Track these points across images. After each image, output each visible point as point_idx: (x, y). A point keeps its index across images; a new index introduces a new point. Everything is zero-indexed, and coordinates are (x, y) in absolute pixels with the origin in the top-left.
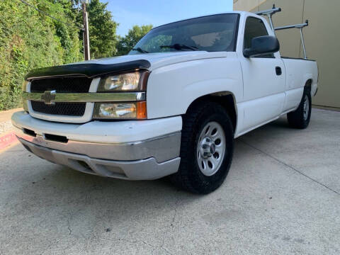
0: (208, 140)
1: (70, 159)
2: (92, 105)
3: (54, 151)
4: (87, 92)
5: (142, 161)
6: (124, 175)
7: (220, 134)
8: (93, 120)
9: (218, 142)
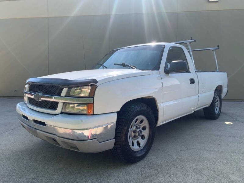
0: (137, 128)
1: (47, 137)
2: (62, 104)
3: (38, 131)
4: (60, 96)
5: (88, 141)
6: (77, 148)
7: (146, 123)
8: (62, 113)
9: (144, 129)
